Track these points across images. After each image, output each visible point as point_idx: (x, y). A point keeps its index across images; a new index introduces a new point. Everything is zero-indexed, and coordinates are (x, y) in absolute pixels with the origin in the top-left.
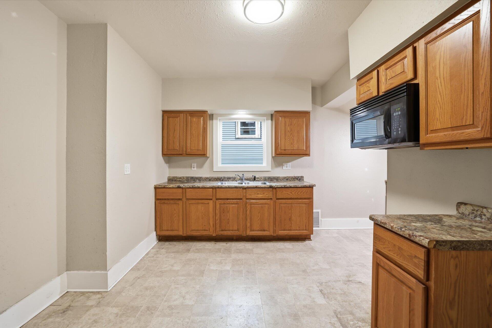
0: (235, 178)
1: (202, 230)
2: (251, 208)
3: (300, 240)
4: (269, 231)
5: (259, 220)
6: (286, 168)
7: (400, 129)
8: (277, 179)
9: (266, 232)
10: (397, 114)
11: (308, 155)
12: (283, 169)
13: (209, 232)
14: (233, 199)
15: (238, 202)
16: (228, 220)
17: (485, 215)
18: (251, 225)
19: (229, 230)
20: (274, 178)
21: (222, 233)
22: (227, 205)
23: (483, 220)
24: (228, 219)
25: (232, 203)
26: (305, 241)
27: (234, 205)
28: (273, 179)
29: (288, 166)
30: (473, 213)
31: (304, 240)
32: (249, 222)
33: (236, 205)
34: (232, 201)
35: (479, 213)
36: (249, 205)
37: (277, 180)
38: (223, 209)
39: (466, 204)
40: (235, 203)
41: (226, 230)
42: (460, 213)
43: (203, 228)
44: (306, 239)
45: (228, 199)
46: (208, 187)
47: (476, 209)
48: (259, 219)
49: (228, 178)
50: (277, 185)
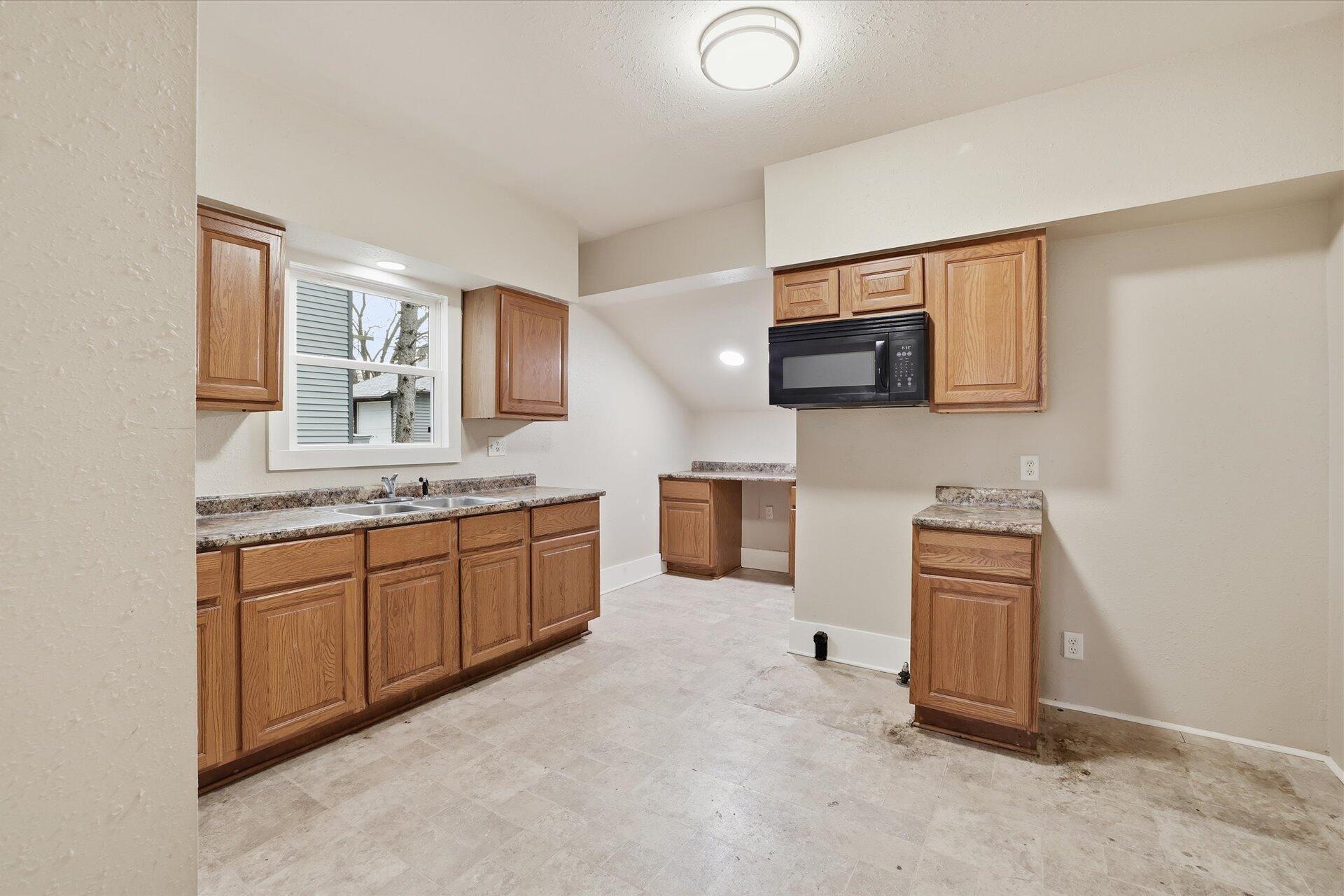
0: (357, 492)
1: (318, 706)
2: (474, 577)
3: (571, 639)
4: (519, 636)
5: (495, 610)
6: (498, 454)
7: (910, 379)
8: (477, 486)
9: (511, 642)
10: (904, 354)
11: (562, 416)
12: (488, 455)
13: (343, 702)
14: (421, 561)
15: (441, 565)
16: (411, 637)
17: (973, 497)
18: (475, 634)
19: (413, 672)
20: (470, 484)
21: (389, 692)
22: (407, 585)
23: (971, 504)
24: (412, 634)
25: (423, 573)
26: (579, 638)
27: (426, 581)
28: (468, 487)
29: (500, 446)
30: (959, 497)
31: (577, 637)
32: (470, 624)
33: (435, 580)
34: (418, 567)
35: (966, 496)
36: (468, 571)
37: (479, 489)
38: (395, 601)
39: (948, 488)
40: (432, 572)
41: (402, 676)
42: (940, 501)
43: (319, 694)
44: (580, 633)
45: (404, 564)
46: (342, 529)
47: (962, 491)
48: (494, 607)
49: (331, 494)
50: (535, 499)
